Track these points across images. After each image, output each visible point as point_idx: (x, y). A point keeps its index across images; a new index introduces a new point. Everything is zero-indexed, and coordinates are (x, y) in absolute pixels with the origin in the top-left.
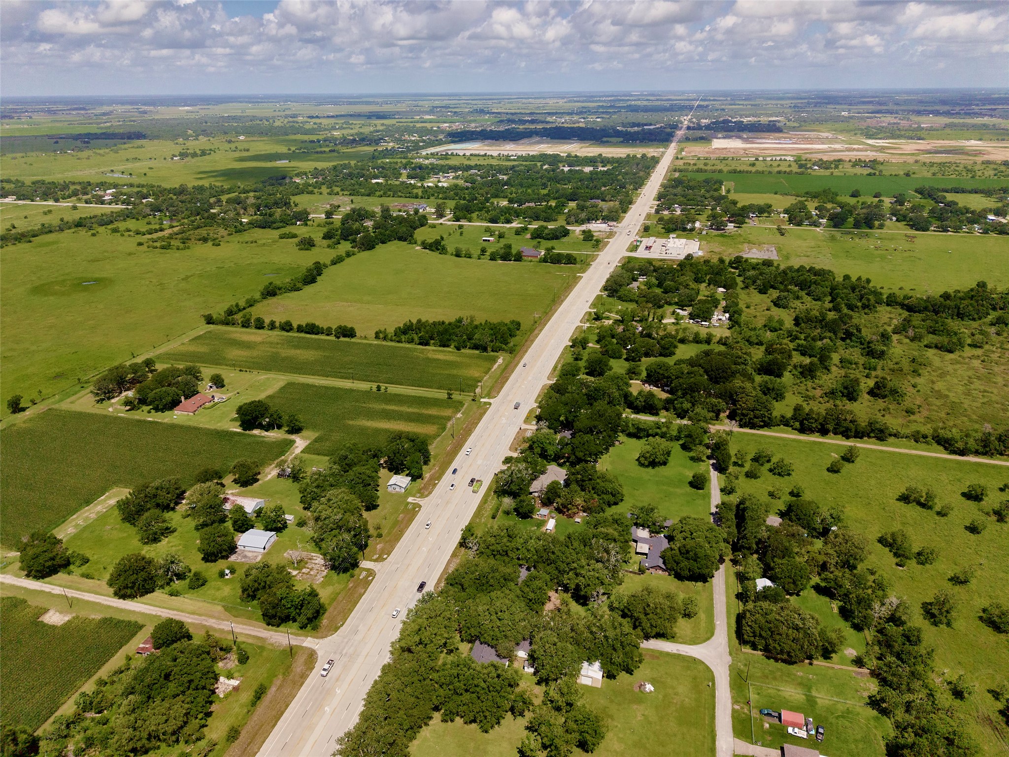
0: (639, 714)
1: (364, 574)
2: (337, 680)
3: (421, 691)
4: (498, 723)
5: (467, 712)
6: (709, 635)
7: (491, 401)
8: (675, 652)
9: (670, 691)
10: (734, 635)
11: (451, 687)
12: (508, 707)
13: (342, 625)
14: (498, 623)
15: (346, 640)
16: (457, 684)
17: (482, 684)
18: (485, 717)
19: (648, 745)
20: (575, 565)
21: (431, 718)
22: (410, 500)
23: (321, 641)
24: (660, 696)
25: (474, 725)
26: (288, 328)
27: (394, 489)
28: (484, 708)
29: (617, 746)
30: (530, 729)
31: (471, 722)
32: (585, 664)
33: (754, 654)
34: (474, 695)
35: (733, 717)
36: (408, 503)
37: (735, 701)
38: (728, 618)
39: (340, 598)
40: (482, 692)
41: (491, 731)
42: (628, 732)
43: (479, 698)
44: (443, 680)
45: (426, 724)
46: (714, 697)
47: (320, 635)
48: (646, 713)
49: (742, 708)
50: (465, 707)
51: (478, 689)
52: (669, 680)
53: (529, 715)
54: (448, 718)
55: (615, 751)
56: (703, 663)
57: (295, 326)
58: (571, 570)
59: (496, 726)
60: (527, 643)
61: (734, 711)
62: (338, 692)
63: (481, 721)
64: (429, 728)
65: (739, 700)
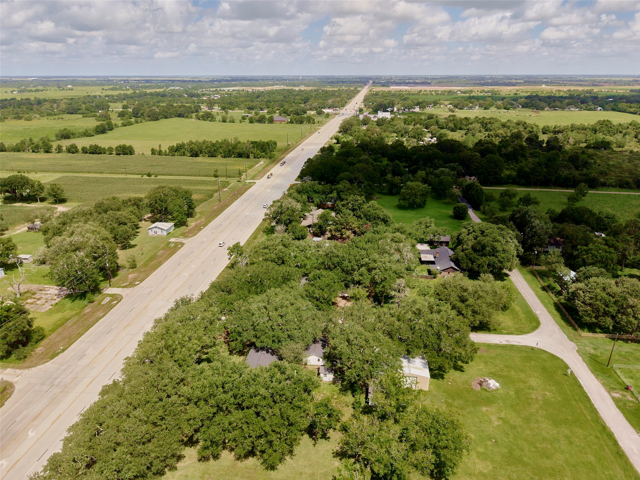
0: (493, 418)
1: (108, 299)
2: (35, 418)
3: (160, 413)
4: (291, 452)
5: (241, 439)
6: (534, 323)
7: (255, 181)
8: (504, 343)
9: (521, 386)
10: (562, 322)
11: (212, 401)
12: (306, 423)
13: (63, 351)
14: (280, 321)
15: (64, 367)
16: (223, 396)
17: (263, 391)
18: (270, 443)
20: (366, 260)
21: (180, 458)
22: (172, 240)
23: (26, 372)
25: (251, 461)
26: (74, 150)
27: (156, 233)
28: (268, 429)
29: (482, 466)
30: (341, 455)
31: (246, 456)
32: (405, 362)
33: (596, 338)
34: (252, 411)
36: (169, 243)
38: (546, 307)
39: (69, 323)
40: (264, 403)
41: (280, 467)
42: (489, 443)
43: (258, 414)
44: (198, 393)
45: (173, 468)
46: (580, 386)
47: (26, 365)
48: (503, 415)
49: (623, 395)
50: (237, 432)
51: (256, 400)
52: (513, 373)
53: (336, 437)
54: (208, 452)
55: (482, 474)
56: (545, 351)
57: (80, 148)
58: (362, 266)
59: (287, 458)
60: (319, 346)
61: (615, 399)
63: (263, 452)
64: (177, 473)
65: (613, 386)
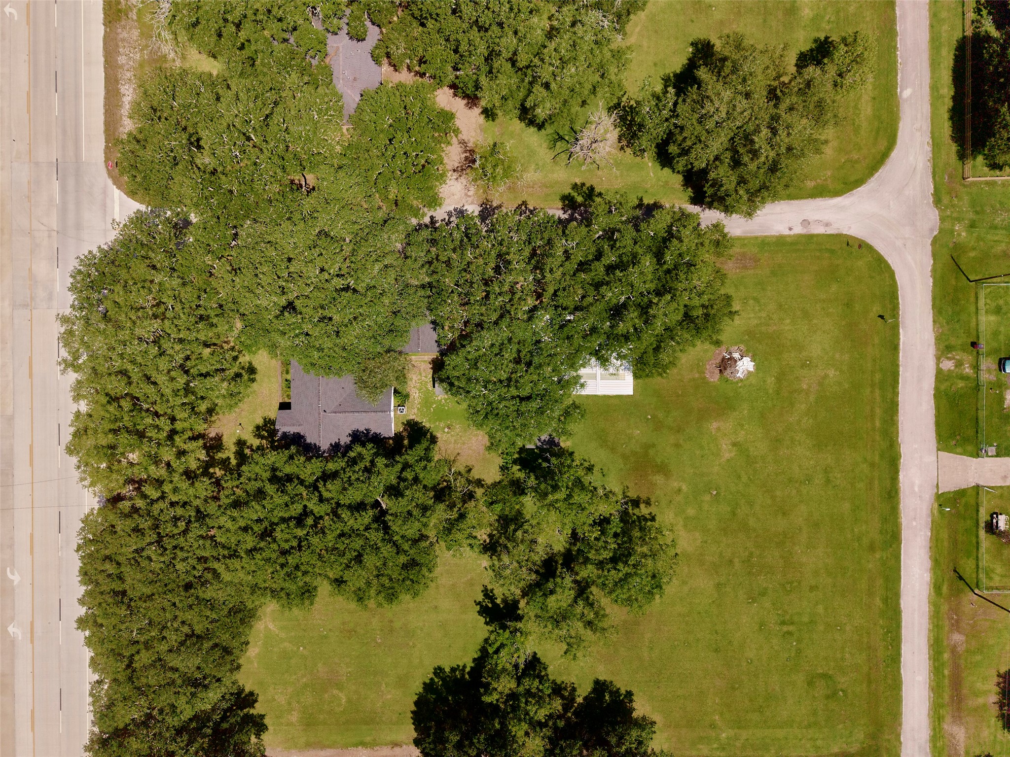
0: (725, 445)
6: (883, 144)
8: (798, 230)
9: (793, 359)
10: (946, 128)
19: (752, 522)
24: (771, 381)
33: (992, 184)
35: (939, 395)
37: (944, 349)
38: (934, 65)
42: (707, 498)
48: (741, 437)
49: (959, 364)
52: (787, 326)
56: (870, 248)
61: (940, 376)
62: (16, 578)
65: (953, 341)
